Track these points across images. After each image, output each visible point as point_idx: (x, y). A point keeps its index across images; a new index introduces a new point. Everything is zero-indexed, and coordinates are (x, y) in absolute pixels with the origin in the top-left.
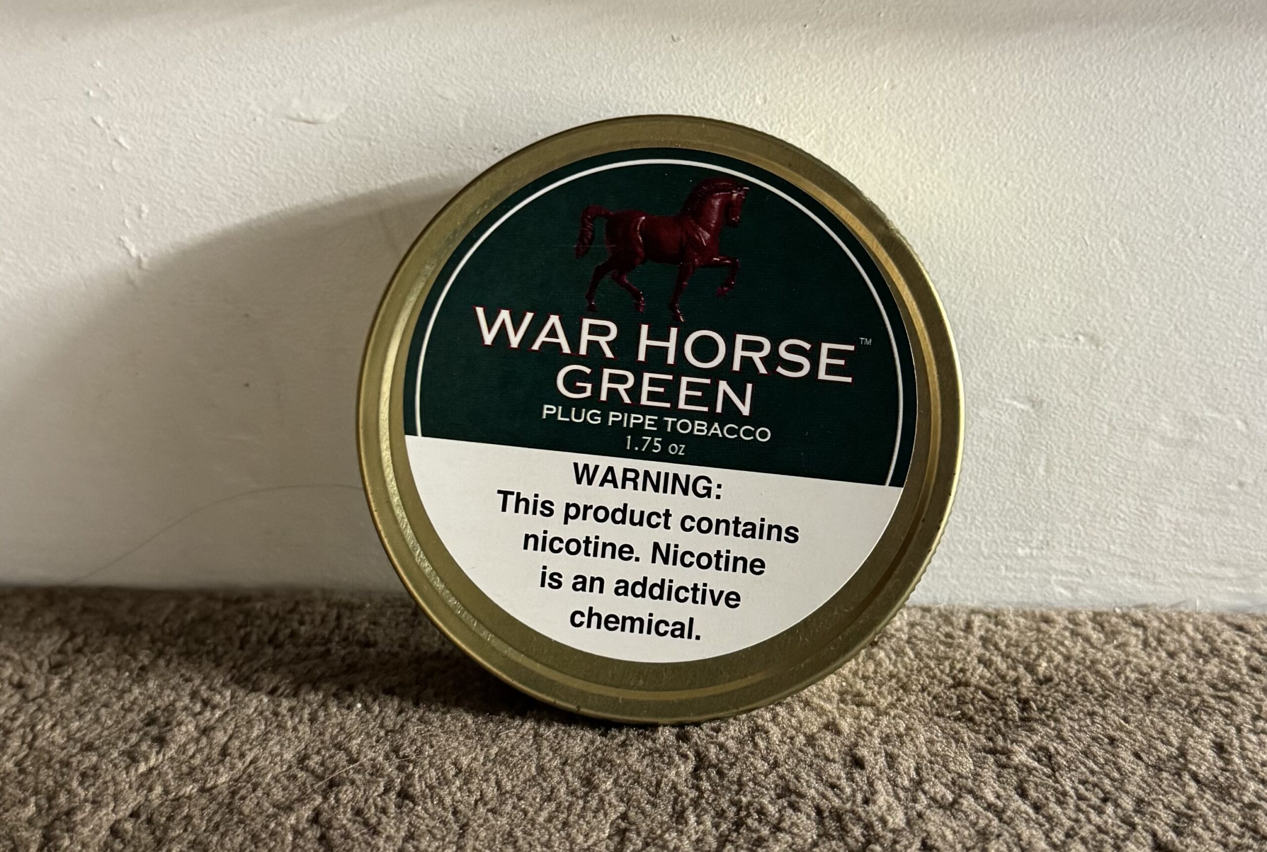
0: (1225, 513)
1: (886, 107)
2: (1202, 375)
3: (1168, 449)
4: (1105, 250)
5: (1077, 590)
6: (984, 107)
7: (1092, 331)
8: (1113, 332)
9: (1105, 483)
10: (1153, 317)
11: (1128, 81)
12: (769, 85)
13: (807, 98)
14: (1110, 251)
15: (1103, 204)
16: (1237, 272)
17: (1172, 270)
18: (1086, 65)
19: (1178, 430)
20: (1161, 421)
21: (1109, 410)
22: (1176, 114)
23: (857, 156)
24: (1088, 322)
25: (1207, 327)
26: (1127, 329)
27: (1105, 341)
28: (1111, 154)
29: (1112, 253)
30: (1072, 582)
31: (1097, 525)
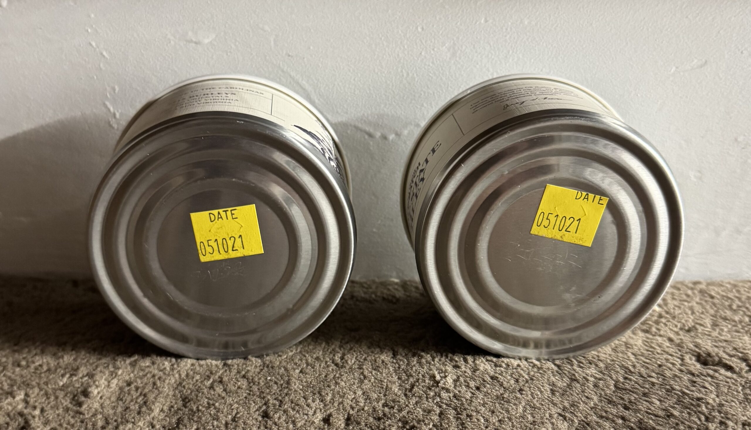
1: (483, 32)
12: (425, 21)
13: (444, 28)
23: (468, 57)
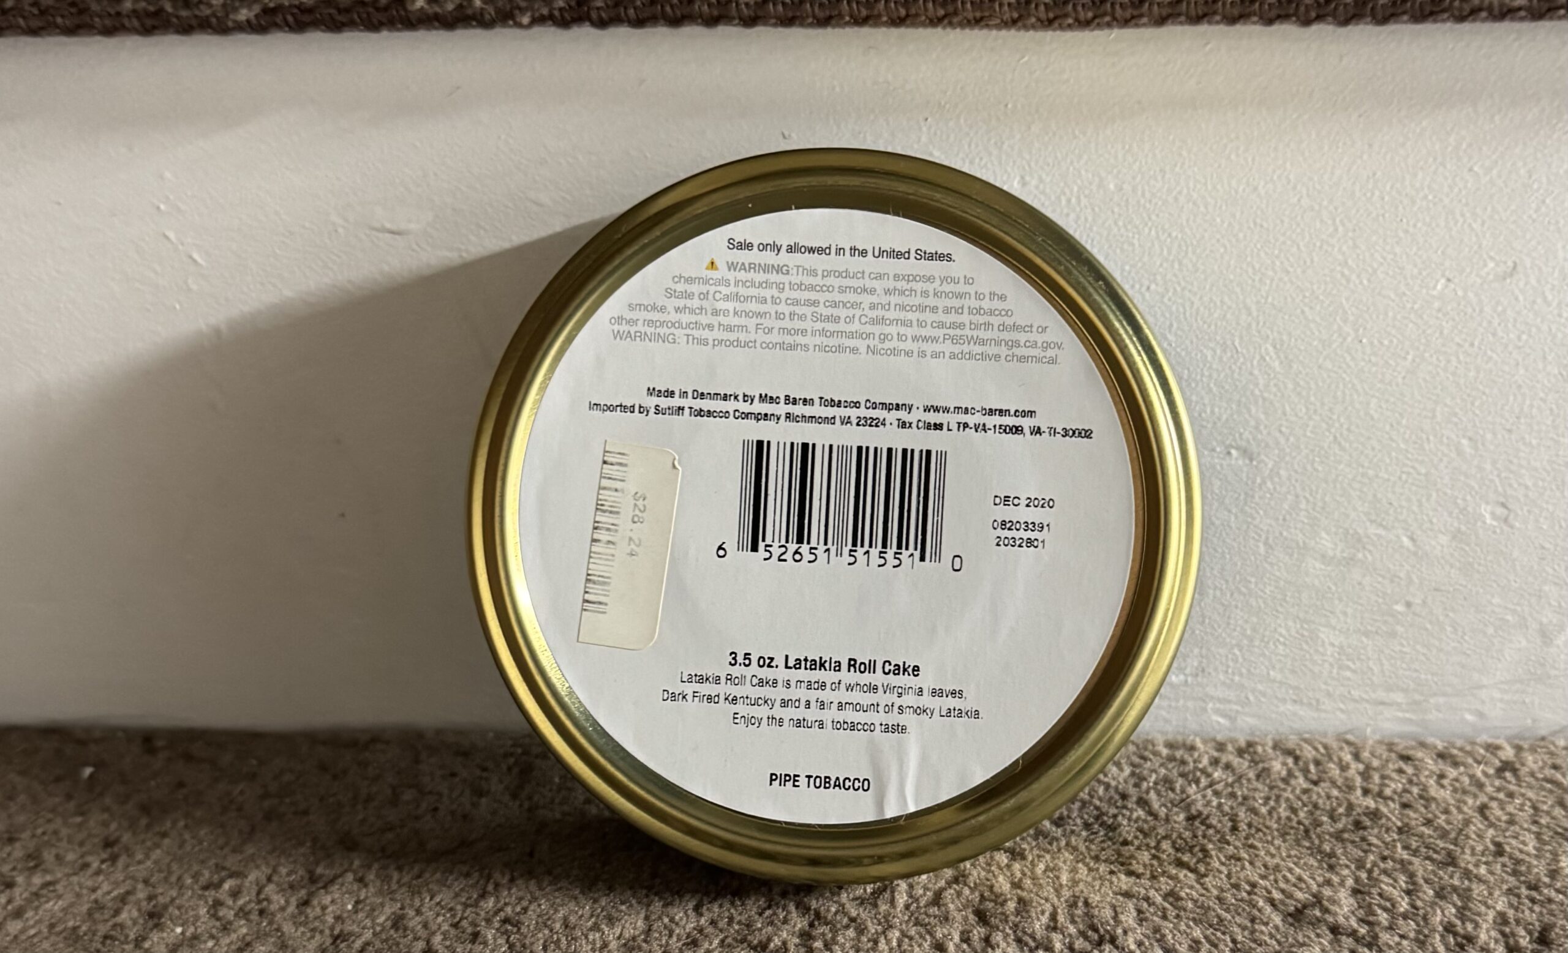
0: (1393, 634)
2: (1365, 490)
3: (1329, 568)
4: (1258, 357)
5: (1236, 719)
6: (1123, 204)
7: (1244, 444)
8: (1267, 445)
9: (1263, 606)
10: (1309, 429)
11: (1278, 172)
14: (1263, 358)
15: (1254, 308)
16: (1400, 380)
17: (1329, 377)
18: (1233, 157)
19: (1339, 548)
20: (1321, 538)
21: (1265, 528)
22: (1331, 208)
24: (1241, 434)
25: (1369, 438)
26: (1282, 441)
27: (1259, 454)
28: (1262, 254)
29: (1265, 360)
30: (1231, 710)
31: (1256, 650)
